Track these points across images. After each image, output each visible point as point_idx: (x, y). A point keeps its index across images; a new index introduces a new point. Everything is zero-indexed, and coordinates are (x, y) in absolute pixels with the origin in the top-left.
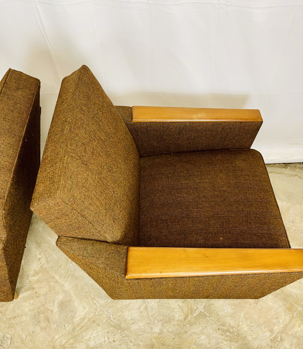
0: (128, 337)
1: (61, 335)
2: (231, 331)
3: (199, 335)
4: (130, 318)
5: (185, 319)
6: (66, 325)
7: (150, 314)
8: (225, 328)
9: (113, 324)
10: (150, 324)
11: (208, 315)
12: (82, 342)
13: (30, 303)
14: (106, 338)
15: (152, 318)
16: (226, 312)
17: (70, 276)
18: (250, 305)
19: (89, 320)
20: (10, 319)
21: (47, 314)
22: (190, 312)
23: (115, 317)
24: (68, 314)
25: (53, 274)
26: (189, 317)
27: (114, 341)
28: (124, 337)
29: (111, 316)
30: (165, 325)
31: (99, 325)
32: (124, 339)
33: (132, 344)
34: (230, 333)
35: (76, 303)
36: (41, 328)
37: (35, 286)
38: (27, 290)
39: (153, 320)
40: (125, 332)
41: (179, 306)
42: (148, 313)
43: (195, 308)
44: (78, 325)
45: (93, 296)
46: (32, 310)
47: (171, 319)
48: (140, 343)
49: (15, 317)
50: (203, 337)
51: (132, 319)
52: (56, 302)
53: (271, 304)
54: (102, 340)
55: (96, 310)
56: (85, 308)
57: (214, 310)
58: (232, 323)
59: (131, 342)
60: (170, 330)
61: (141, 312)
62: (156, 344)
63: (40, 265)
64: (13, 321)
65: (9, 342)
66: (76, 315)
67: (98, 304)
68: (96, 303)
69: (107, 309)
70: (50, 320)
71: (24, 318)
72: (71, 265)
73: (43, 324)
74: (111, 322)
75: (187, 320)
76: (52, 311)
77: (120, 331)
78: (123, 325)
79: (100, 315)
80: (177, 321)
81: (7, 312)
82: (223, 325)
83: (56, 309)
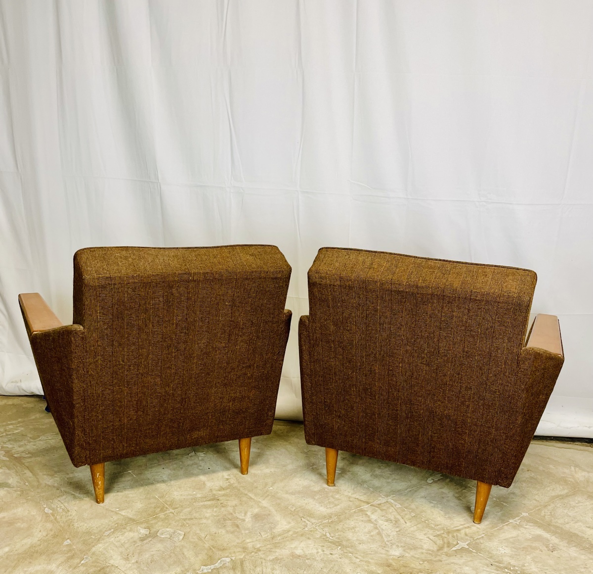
0: (352, 554)
1: (255, 540)
2: (512, 569)
3: (460, 565)
4: (355, 539)
5: (438, 550)
6: (262, 533)
7: (386, 539)
8: (502, 565)
9: (330, 540)
10: (385, 547)
11: (474, 551)
12: (285, 549)
13: (213, 510)
14: (320, 550)
15: (387, 543)
16: (503, 552)
17: (270, 497)
18: (542, 551)
19: (295, 533)
20: (185, 520)
21: (236, 522)
22: (446, 545)
23: (332, 535)
24: (265, 525)
25: (246, 492)
26: (446, 550)
27: (331, 554)
28: (347, 553)
29: (328, 534)
30: (408, 551)
31: (309, 539)
32: (346, 554)
33: (358, 560)
34: (510, 569)
35: (278, 517)
36: (227, 532)
37: (221, 498)
38: (209, 500)
39: (390, 545)
40: (348, 549)
41: (430, 539)
42: (382, 537)
43: (455, 543)
44: (279, 535)
45: (301, 515)
46: (215, 516)
47: (417, 547)
48: (370, 560)
49: (192, 519)
50: (467, 568)
51: (357, 540)
52: (249, 514)
53: (575, 555)
54: (315, 551)
55: (306, 526)
56: (290, 523)
57: (483, 549)
58: (513, 562)
59: (357, 558)
60: (417, 556)
61: (372, 536)
62: (394, 564)
63: (228, 484)
64: (188, 522)
65: (181, 537)
66: (277, 527)
67: (308, 522)
68: (306, 521)
69: (322, 527)
70: (240, 526)
71: (204, 521)
72: (271, 488)
73: (230, 528)
74: (328, 539)
75: (441, 552)
76: (244, 520)
77: (340, 547)
78: (344, 543)
79: (311, 531)
80: (426, 550)
81: (181, 514)
82: (500, 562)
83: (248, 519)
